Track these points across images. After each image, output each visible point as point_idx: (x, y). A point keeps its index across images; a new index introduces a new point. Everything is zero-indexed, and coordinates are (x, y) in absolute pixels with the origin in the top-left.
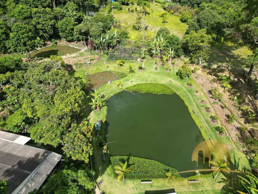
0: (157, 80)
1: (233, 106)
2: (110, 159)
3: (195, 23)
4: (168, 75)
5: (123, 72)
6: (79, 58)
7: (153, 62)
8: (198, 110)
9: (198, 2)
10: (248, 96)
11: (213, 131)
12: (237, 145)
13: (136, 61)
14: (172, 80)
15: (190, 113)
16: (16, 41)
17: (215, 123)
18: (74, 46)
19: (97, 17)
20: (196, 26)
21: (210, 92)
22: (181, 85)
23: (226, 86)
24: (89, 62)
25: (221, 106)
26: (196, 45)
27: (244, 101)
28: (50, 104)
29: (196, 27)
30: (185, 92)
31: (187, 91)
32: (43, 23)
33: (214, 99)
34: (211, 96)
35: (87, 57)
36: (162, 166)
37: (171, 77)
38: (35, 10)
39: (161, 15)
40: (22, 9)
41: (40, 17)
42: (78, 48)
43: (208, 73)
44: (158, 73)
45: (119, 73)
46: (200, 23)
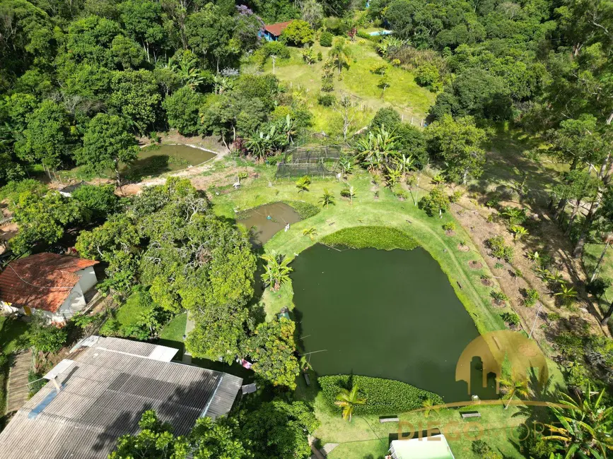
0: (381, 219)
1: (532, 272)
2: (318, 381)
3: (450, 95)
4: (403, 208)
5: (309, 202)
6: (217, 175)
7: (368, 180)
8: (467, 281)
9: (452, 43)
10: (560, 251)
11: (497, 322)
12: (544, 347)
13: (334, 177)
14: (411, 219)
15: (453, 288)
16: (96, 150)
17: (501, 306)
18: (199, 146)
19: (247, 86)
20: (451, 101)
21: (488, 244)
22: (430, 230)
23: (517, 231)
24: (237, 184)
25: (509, 271)
26: (456, 148)
27: (552, 261)
28: (205, 285)
29: (451, 105)
30: (440, 245)
31: (442, 242)
32: (137, 100)
33: (495, 259)
34: (489, 251)
35: (232, 172)
36: (413, 391)
37: (408, 212)
38: (118, 75)
39: (374, 70)
40: (92, 73)
41: (129, 90)
42: (209, 151)
43: (480, 201)
44: (383, 204)
45: (301, 205)
46: (460, 96)
